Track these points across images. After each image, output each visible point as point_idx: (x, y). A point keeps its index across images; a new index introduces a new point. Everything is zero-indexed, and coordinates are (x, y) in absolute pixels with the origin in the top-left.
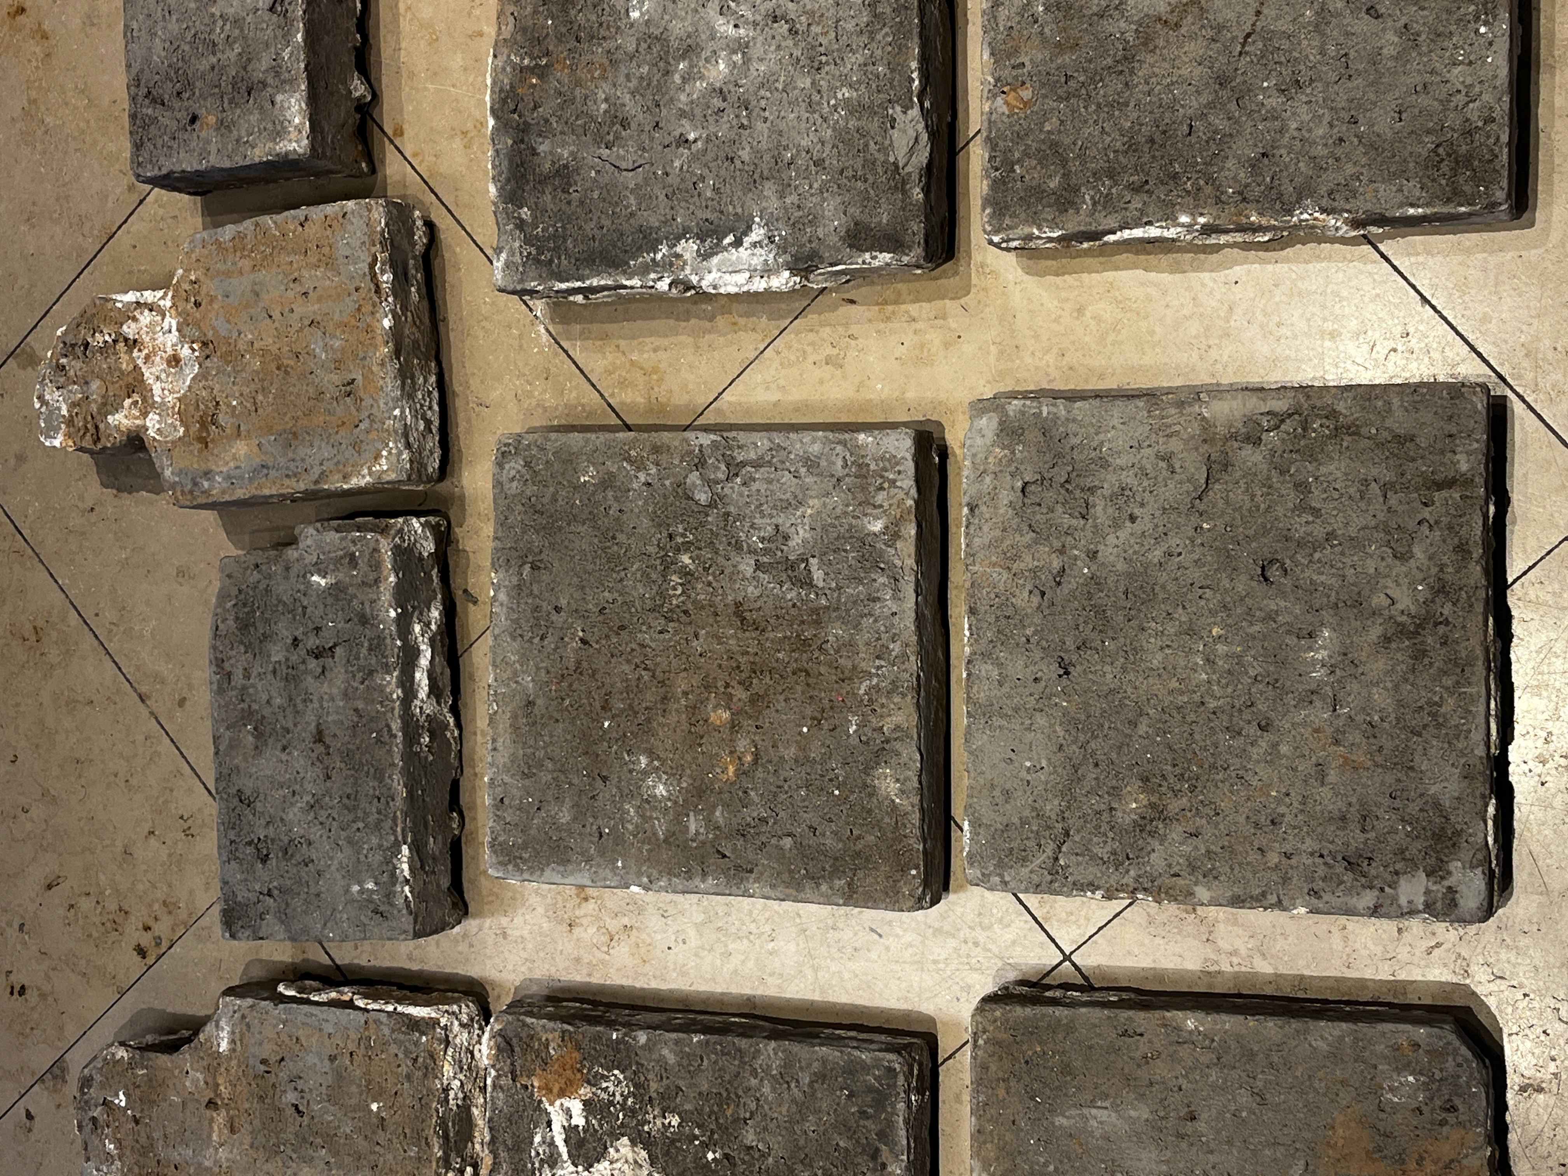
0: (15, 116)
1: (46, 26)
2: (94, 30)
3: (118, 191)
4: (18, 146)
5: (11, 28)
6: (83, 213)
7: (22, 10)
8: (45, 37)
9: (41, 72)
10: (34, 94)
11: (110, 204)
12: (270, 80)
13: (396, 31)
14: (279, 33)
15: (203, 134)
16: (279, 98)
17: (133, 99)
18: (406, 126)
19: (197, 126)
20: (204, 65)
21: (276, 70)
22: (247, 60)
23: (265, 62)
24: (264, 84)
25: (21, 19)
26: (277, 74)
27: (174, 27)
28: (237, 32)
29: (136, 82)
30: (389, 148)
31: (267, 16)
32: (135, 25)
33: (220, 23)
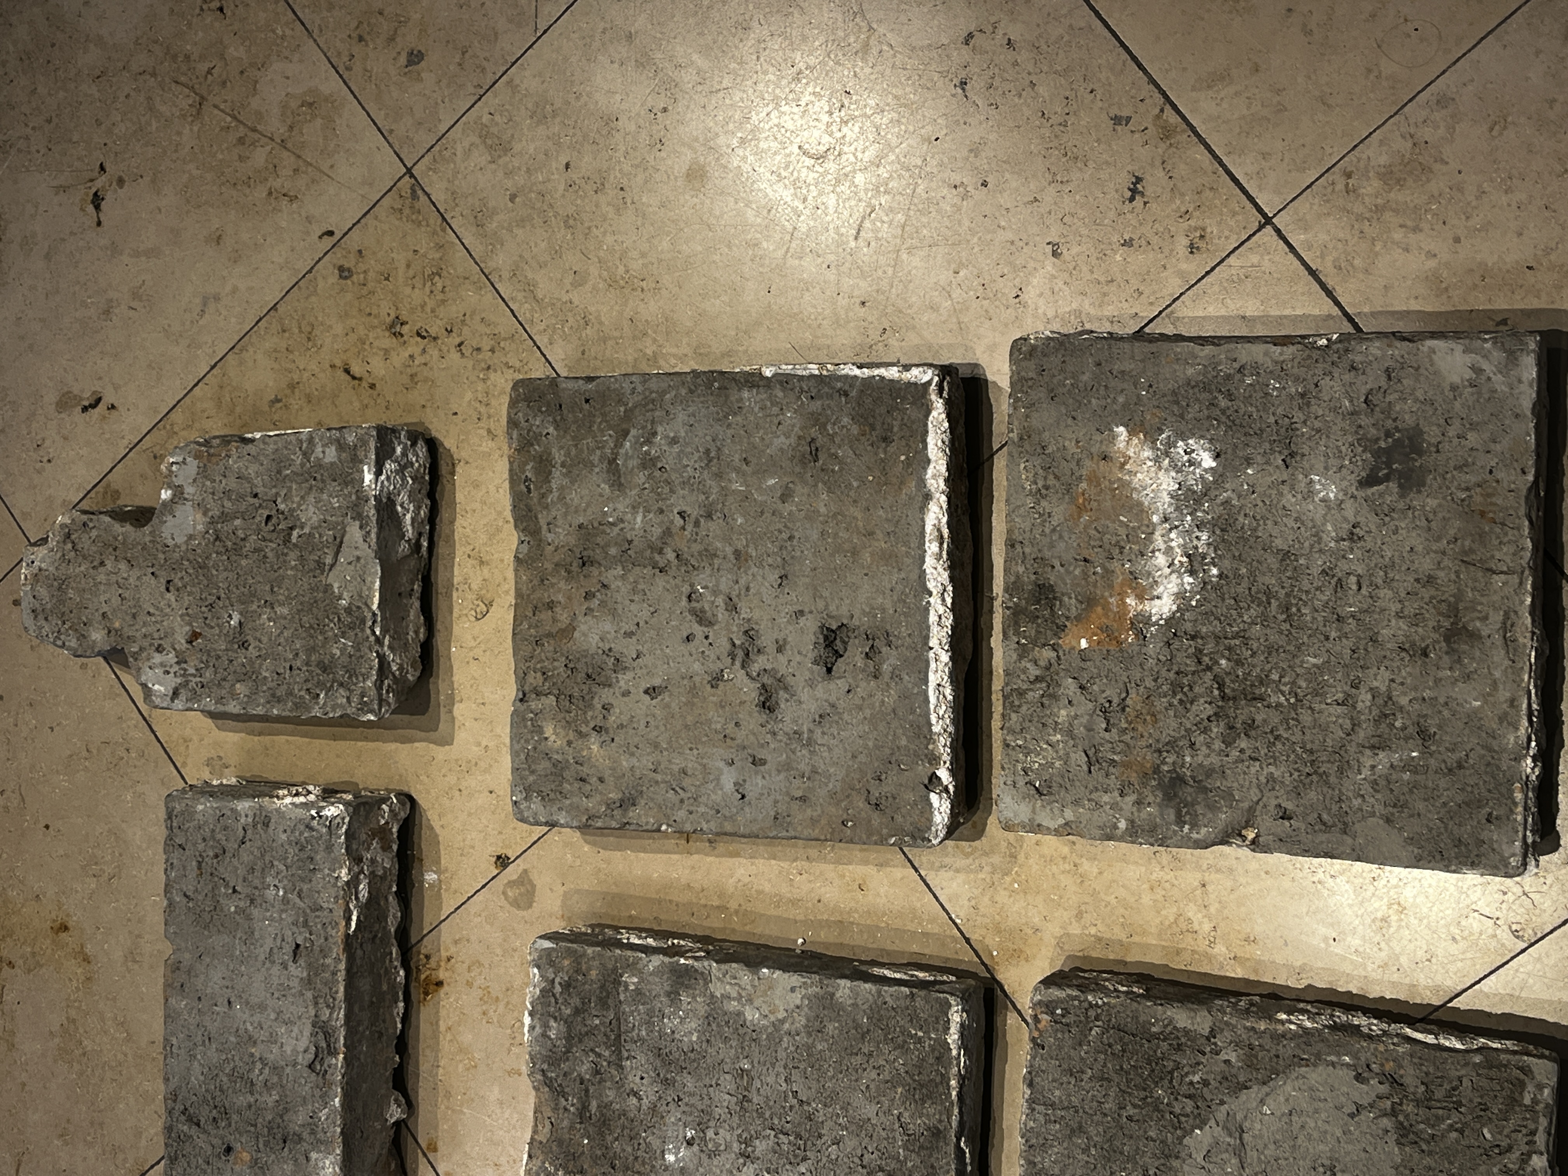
0: (53, 1030)
1: (89, 949)
2: (136, 967)
3: (152, 1131)
4: (55, 1061)
5: (54, 941)
6: (117, 1144)
7: (65, 928)
8: (87, 960)
9: (80, 993)
10: (73, 1013)
11: (143, 1143)
12: (305, 1135)
13: (436, 1049)
14: (317, 1093)
15: (237, 1168)
16: (314, 1155)
17: (170, 1113)
18: (440, 1144)
19: (231, 1158)
20: (242, 1100)
21: (312, 1125)
22: (284, 1108)
23: (301, 1117)
24: (300, 1139)
25: (63, 935)
26: (313, 1132)
27: (213, 1054)
28: (275, 1079)
29: (173, 1096)
30: (422, 1160)
31: (306, 1072)
32: (174, 1042)
33: (259, 1065)
